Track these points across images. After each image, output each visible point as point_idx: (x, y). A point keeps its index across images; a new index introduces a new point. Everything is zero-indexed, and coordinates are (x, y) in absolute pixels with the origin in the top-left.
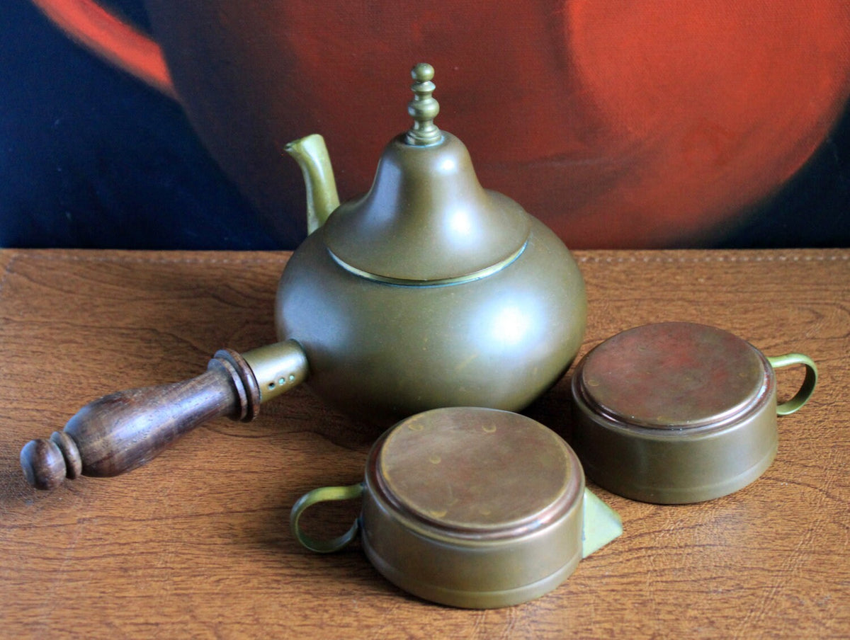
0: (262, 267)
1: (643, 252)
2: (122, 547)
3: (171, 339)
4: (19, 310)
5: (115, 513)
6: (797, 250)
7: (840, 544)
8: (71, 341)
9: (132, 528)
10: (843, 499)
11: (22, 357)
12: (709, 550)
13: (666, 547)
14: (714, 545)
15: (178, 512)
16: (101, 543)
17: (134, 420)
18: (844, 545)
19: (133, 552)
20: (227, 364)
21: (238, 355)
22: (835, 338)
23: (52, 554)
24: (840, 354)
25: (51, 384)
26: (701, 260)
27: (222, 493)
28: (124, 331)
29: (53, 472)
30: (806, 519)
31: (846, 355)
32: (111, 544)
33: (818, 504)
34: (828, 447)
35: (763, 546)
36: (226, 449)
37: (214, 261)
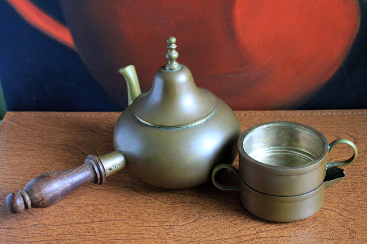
0: (112, 118)
1: (267, 112)
2: (48, 237)
3: (73, 149)
4: (13, 137)
5: (46, 222)
6: (330, 111)
7: (345, 236)
8: (33, 150)
9: (53, 229)
10: (346, 216)
11: (13, 157)
12: (290, 238)
13: (272, 237)
14: (292, 236)
15: (72, 222)
16: (40, 235)
17: (53, 185)
18: (346, 236)
19: (53, 239)
20: (92, 161)
21: (97, 157)
22: (345, 147)
23: (20, 240)
24: (347, 154)
25: (24, 168)
26: (290, 115)
27: (90, 214)
28: (55, 146)
29: (19, 207)
30: (331, 225)
31: (349, 155)
32: (44, 236)
33: (336, 219)
34: (341, 194)
35: (313, 237)
36: (93, 195)
37: (93, 116)
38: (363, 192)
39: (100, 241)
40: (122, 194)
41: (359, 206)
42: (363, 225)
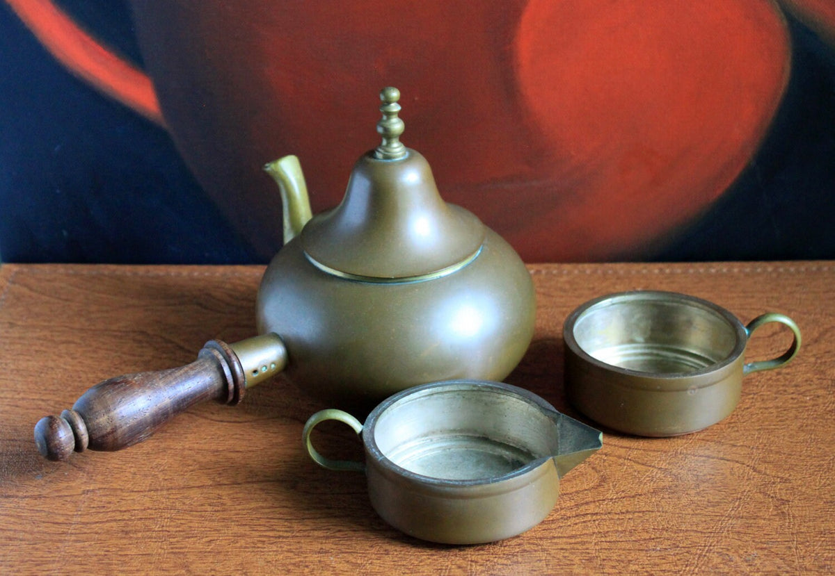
0: (240, 279)
1: (586, 266)
2: (122, 514)
3: (159, 340)
4: (22, 316)
5: (115, 486)
7: (765, 511)
8: (70, 342)
9: (132, 498)
10: (768, 473)
11: (26, 355)
12: (648, 516)
13: (609, 513)
14: (652, 512)
15: (172, 485)
16: (104, 510)
18: (769, 511)
19: (133, 518)
20: (216, 353)
21: (226, 345)
22: (760, 338)
23: (61, 519)
24: (765, 351)
25: (53, 378)
26: (638, 272)
27: (210, 469)
28: (118, 333)
29: (64, 445)
30: (735, 490)
31: (770, 352)
32: (113, 511)
33: (746, 478)
34: (755, 430)
35: (696, 512)
36: (212, 433)
37: (196, 274)
38: (802, 426)
39: (237, 521)
40: (276, 430)
41: (794, 453)
42: (804, 489)
